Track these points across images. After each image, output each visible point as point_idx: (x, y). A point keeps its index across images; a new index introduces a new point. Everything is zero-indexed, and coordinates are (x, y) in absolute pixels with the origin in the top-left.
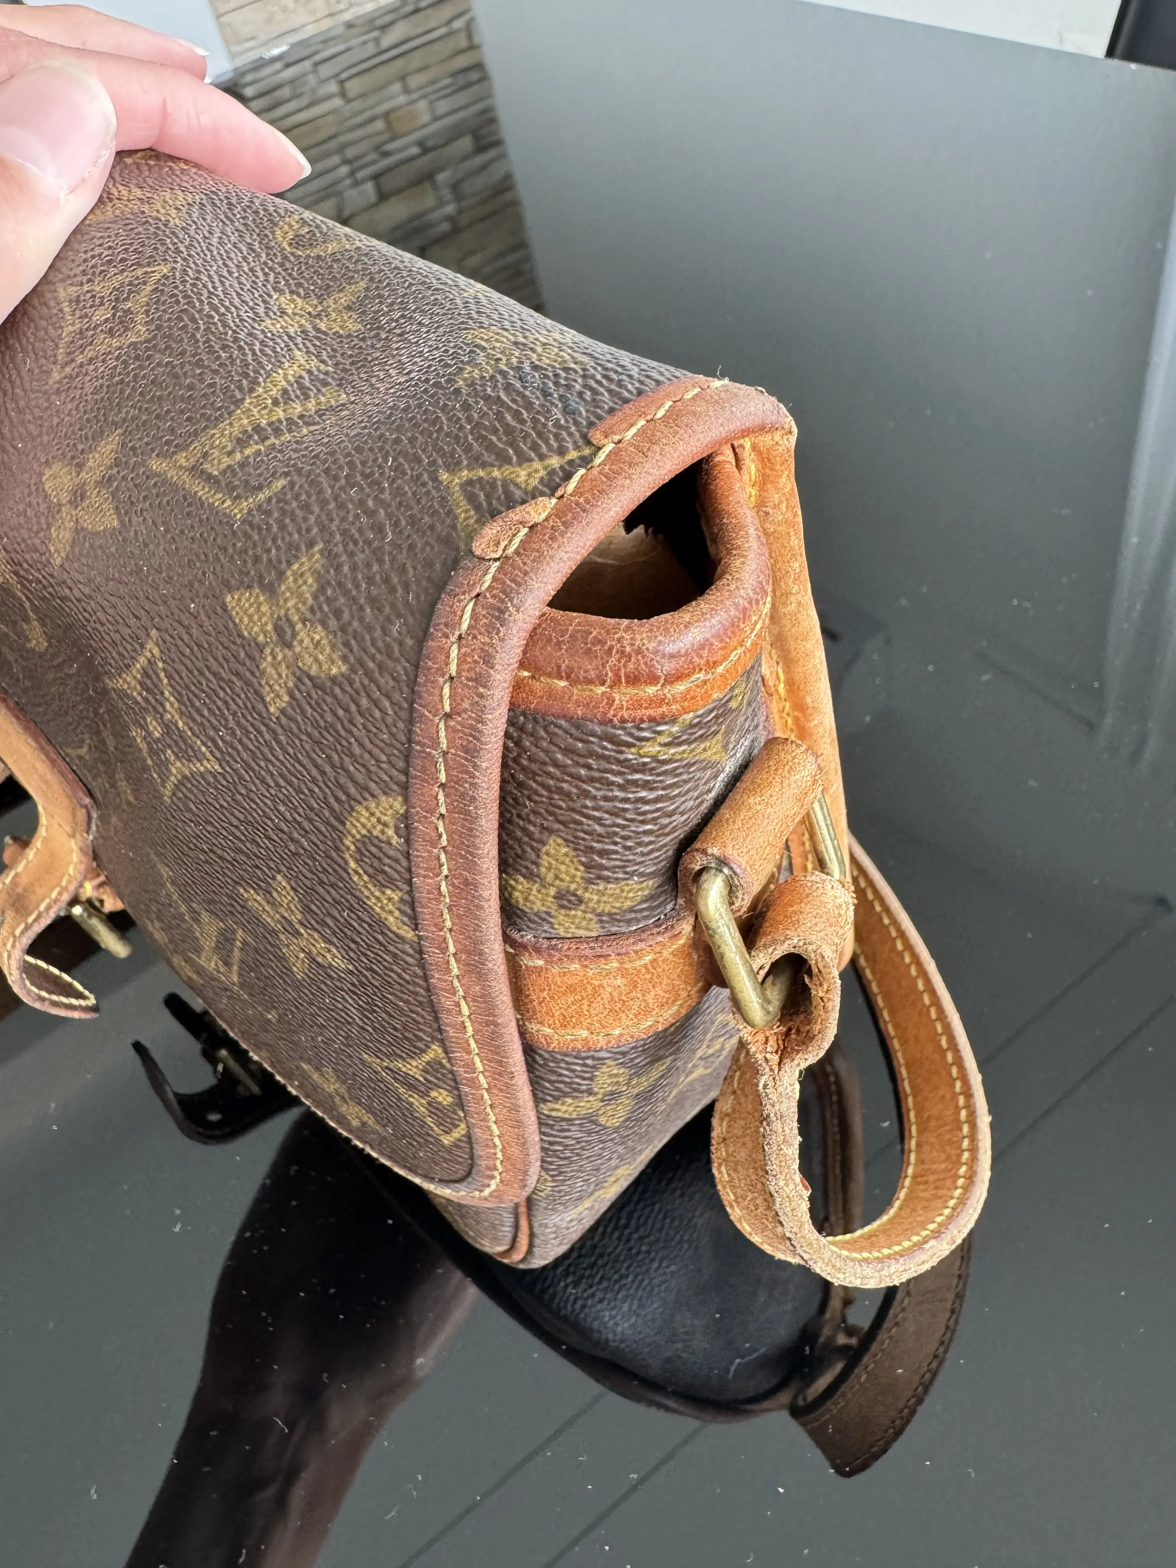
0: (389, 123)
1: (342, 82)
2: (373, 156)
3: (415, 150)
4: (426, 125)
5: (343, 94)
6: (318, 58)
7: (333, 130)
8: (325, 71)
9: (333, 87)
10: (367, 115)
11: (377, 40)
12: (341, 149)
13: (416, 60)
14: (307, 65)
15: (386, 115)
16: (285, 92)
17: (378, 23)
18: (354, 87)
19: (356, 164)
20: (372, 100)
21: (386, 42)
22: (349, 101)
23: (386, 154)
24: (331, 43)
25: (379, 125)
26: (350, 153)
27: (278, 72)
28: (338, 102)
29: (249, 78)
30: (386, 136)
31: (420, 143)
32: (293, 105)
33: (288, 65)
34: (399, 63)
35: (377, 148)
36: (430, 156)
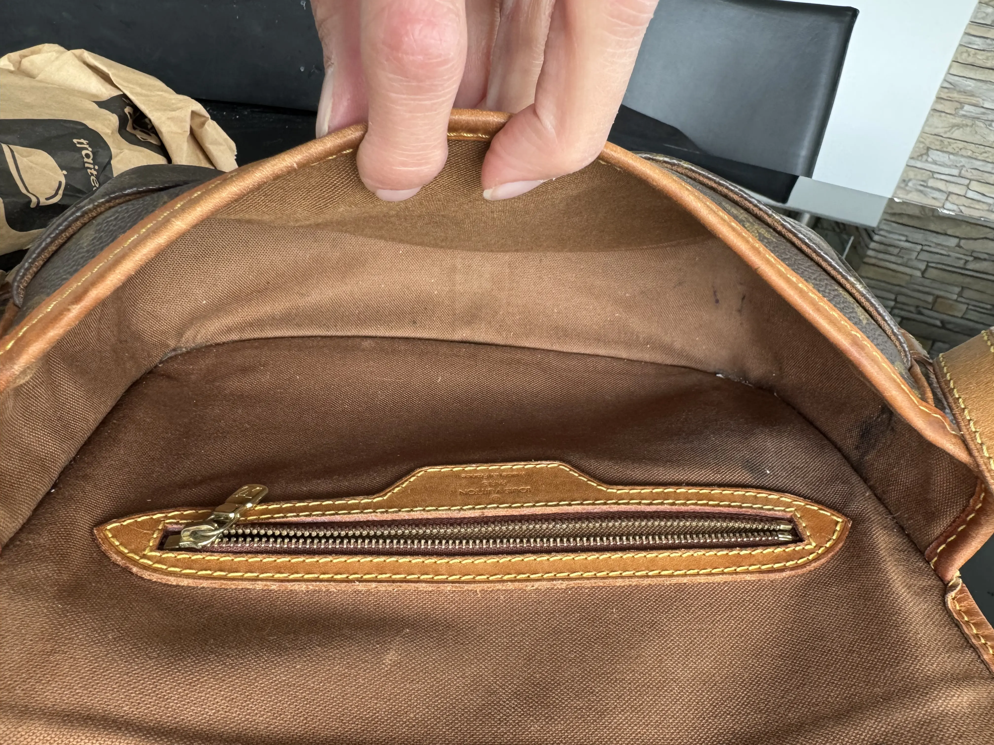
0: (935, 302)
1: (927, 266)
2: (912, 309)
3: (938, 323)
4: (957, 317)
5: (923, 273)
6: (925, 248)
7: (903, 284)
8: (924, 256)
9: (923, 266)
10: (927, 290)
11: (967, 261)
12: (897, 294)
13: (980, 285)
14: (919, 247)
15: (938, 297)
16: (896, 251)
17: (975, 254)
18: (932, 273)
19: (899, 305)
20: (936, 285)
21: (971, 266)
22: (923, 277)
23: (920, 313)
24: (940, 247)
25: (930, 299)
26: (901, 299)
27: (900, 240)
28: (919, 274)
29: (882, 233)
30: (930, 307)
31: (942, 322)
32: (893, 259)
33: (907, 241)
34: (968, 280)
35: (917, 307)
36: (943, 331)
